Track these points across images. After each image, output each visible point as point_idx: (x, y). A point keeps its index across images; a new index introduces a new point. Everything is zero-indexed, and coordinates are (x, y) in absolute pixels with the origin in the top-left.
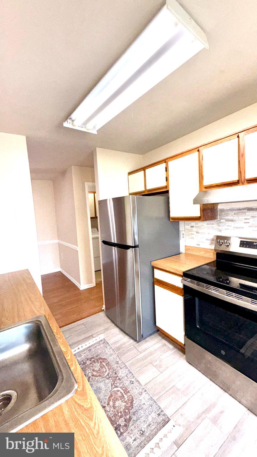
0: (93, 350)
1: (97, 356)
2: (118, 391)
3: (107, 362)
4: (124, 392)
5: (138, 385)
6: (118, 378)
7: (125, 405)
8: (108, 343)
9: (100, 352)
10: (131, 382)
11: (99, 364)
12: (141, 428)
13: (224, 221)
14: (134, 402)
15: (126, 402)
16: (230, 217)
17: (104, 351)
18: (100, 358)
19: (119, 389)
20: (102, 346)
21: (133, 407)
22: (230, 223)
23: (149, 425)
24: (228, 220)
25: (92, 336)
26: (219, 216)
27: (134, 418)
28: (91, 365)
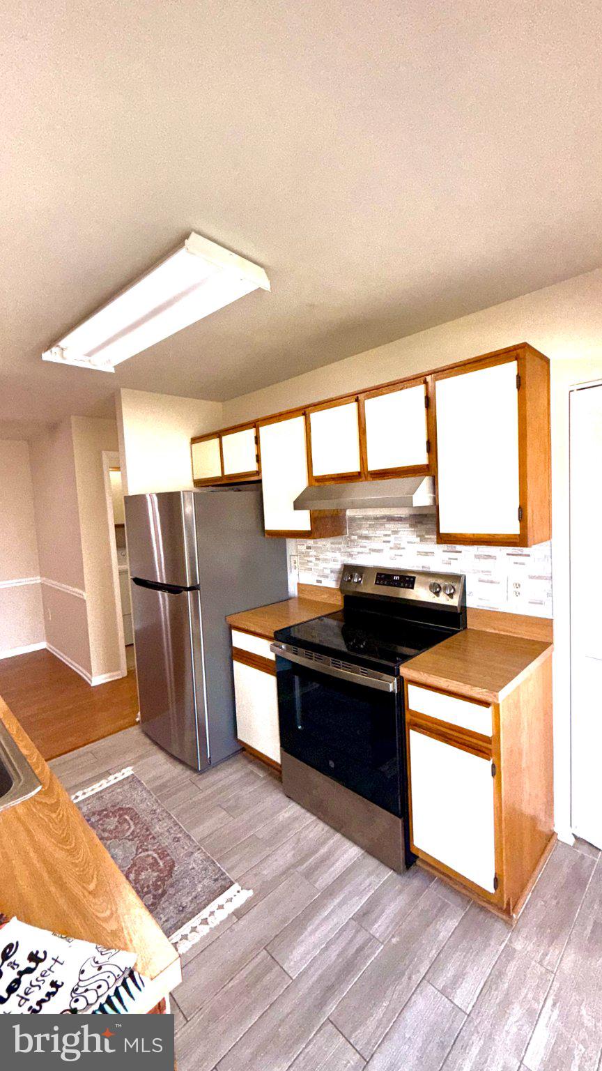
0: (107, 797)
1: (113, 806)
2: (148, 856)
3: (134, 814)
4: (160, 857)
5: (187, 842)
6: (151, 837)
7: (158, 875)
8: (139, 781)
9: (121, 797)
10: (177, 840)
11: (116, 819)
12: (181, 903)
13: (356, 537)
14: (176, 869)
15: (160, 871)
16: (365, 532)
17: (129, 795)
18: (121, 809)
19: (150, 853)
20: (126, 787)
21: (171, 876)
22: (363, 542)
23: (195, 898)
24: (361, 537)
25: (108, 773)
26: (349, 529)
27: (171, 891)
28: (101, 822)
